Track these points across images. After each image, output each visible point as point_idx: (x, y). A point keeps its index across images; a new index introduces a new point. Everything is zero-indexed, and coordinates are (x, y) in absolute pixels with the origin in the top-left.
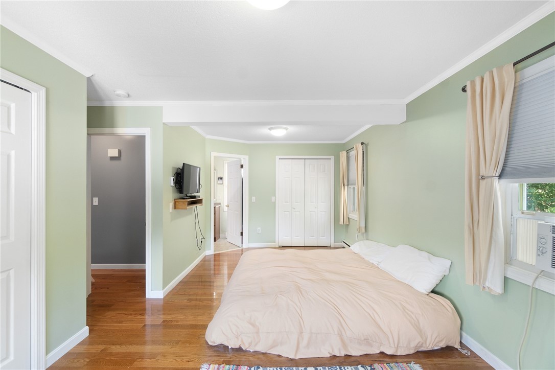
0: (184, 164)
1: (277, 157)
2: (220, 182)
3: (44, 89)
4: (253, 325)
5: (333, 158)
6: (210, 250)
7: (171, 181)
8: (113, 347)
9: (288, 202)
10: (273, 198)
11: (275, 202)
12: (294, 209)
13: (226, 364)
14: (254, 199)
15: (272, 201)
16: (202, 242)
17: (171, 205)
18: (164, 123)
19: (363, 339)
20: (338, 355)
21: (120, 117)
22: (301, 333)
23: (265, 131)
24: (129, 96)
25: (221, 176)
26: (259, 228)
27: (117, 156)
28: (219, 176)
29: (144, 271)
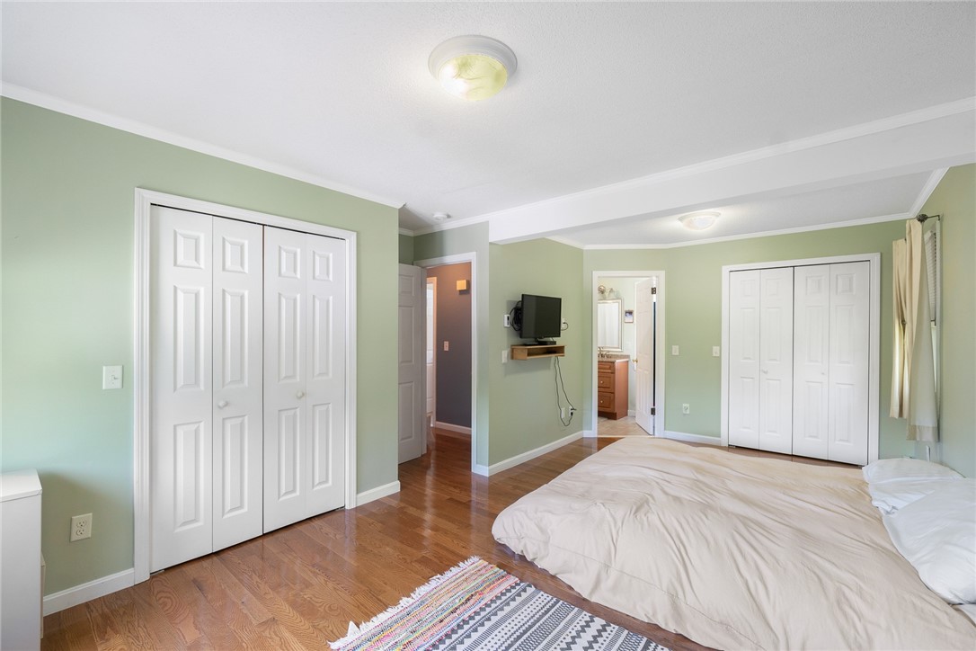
0: (523, 295)
1: (725, 269)
2: (629, 319)
3: (355, 234)
4: (543, 531)
5: (875, 258)
6: (591, 429)
7: (505, 320)
8: (411, 508)
9: (750, 359)
10: (716, 349)
11: (720, 358)
12: (766, 373)
13: (498, 566)
14: (676, 350)
15: (714, 355)
16: (572, 414)
17: (505, 354)
18: (490, 243)
19: (717, 620)
20: (663, 627)
21: (450, 243)
22: (607, 567)
23: (674, 224)
24: (449, 216)
25: (631, 309)
26: (687, 405)
27: (465, 288)
28: (627, 309)
29: (470, 436)
